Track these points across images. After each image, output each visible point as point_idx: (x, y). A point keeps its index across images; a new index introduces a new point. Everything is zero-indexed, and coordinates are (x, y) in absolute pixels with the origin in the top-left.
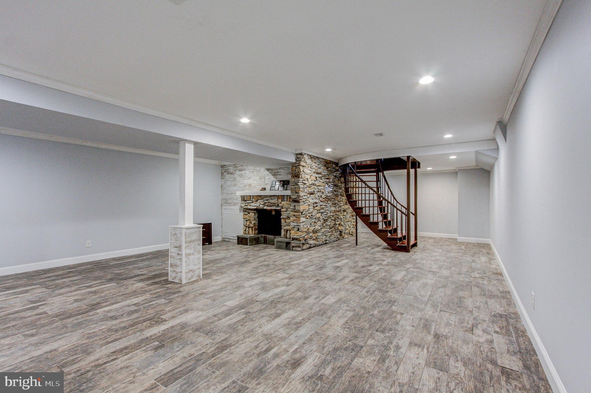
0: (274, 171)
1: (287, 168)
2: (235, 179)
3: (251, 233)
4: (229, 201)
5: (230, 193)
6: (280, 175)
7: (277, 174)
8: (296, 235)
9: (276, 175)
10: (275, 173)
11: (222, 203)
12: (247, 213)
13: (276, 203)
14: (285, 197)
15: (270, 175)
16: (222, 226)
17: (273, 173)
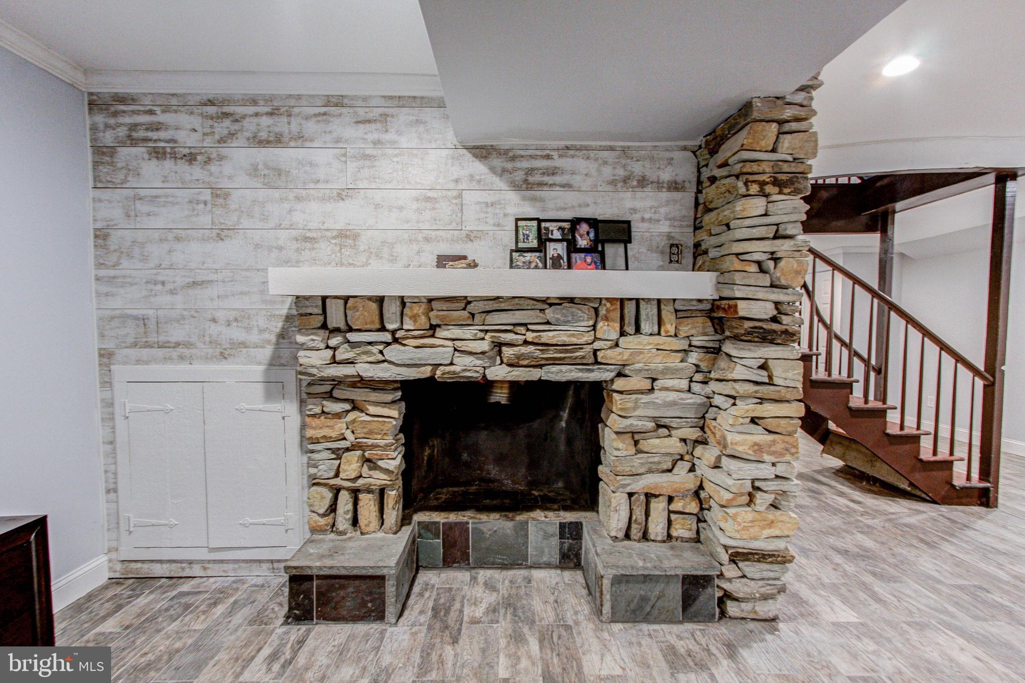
0: (525, 164)
1: (612, 149)
2: (219, 195)
3: (375, 523)
4: (176, 334)
5: (180, 281)
6: (567, 186)
7: (546, 179)
8: (767, 532)
9: (541, 184)
10: (530, 171)
11: (110, 345)
12: (347, 406)
13: (579, 347)
14: (648, 313)
15: (499, 183)
16: (112, 490)
17: (519, 176)
